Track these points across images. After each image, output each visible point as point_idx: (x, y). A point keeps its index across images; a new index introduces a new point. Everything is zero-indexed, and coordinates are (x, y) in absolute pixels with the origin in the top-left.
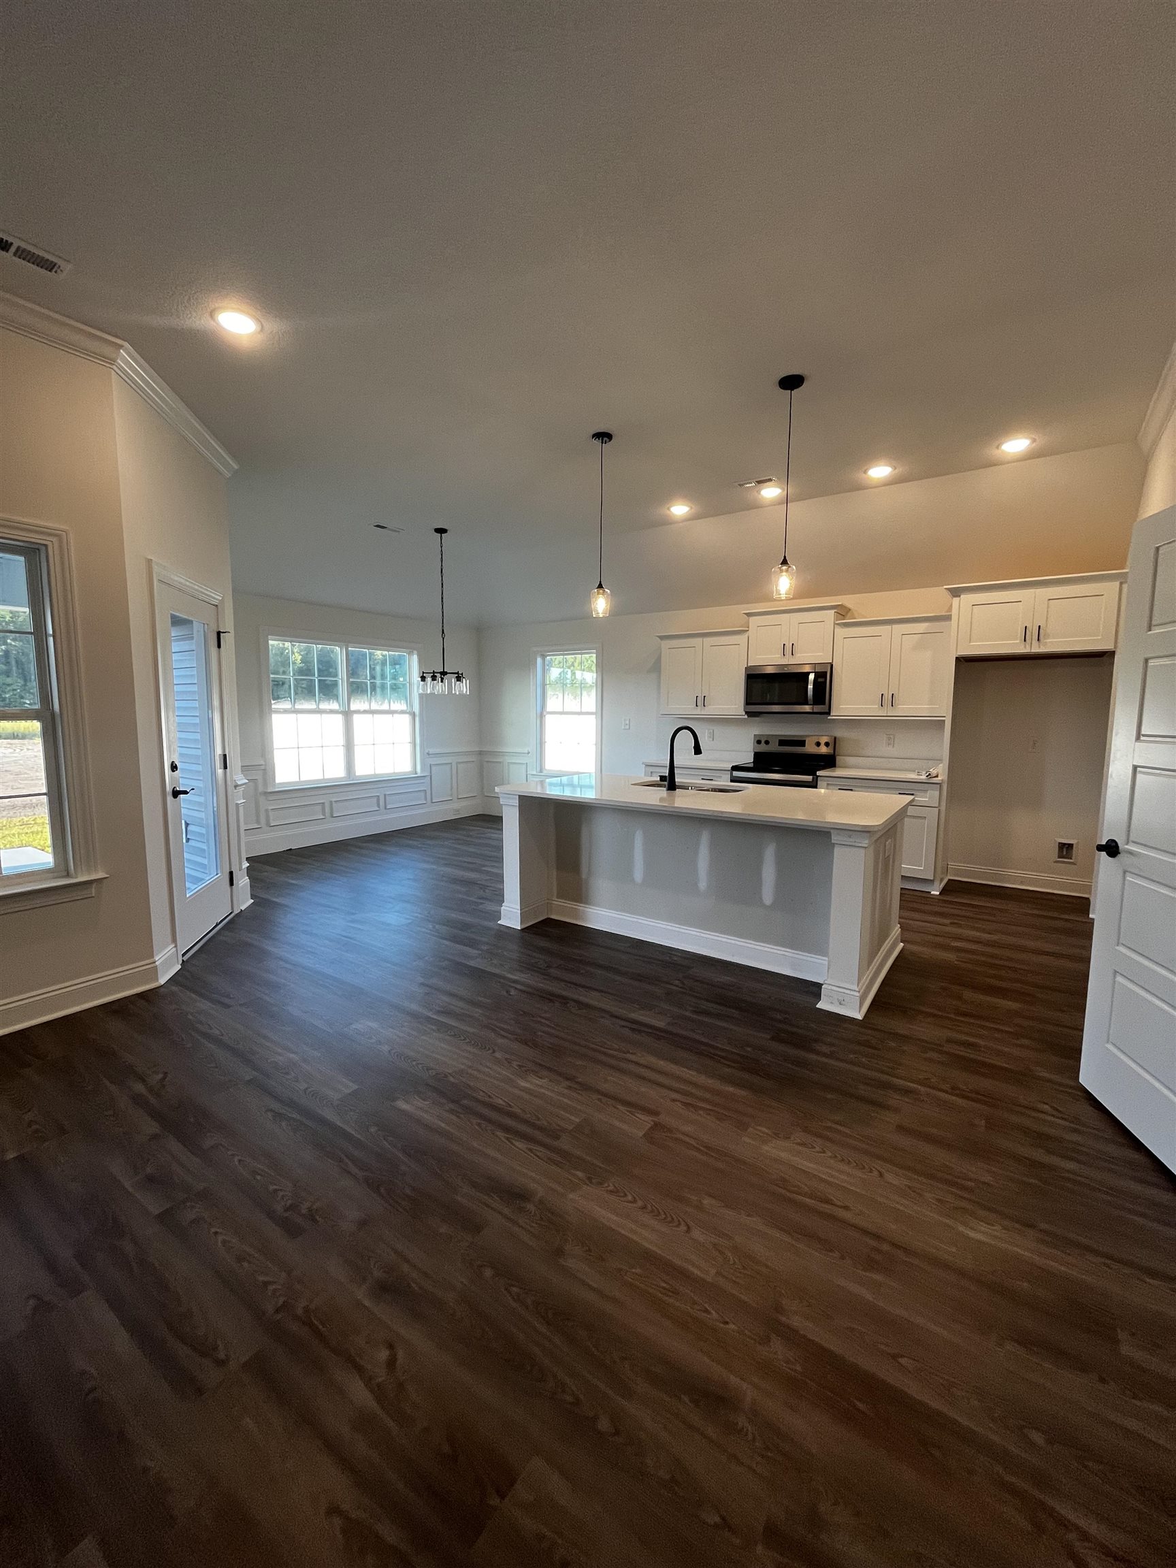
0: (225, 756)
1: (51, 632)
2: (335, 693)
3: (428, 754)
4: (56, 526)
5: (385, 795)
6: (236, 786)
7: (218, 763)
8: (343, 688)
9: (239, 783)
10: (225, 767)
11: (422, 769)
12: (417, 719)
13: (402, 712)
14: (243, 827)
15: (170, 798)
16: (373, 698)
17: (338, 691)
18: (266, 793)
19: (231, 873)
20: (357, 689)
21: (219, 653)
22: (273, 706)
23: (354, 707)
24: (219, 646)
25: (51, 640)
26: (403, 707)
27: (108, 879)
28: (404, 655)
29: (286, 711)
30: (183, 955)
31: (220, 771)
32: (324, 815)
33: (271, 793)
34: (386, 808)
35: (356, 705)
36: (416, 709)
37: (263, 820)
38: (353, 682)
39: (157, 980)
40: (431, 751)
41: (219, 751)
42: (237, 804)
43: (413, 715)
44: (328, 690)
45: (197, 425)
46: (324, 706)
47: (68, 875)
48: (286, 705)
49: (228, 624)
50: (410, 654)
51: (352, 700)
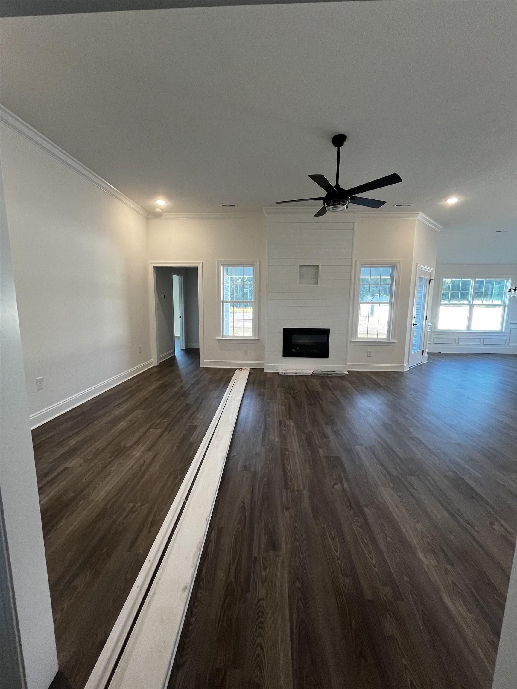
0: (426, 316)
1: (394, 284)
2: (467, 297)
3: (510, 323)
4: (398, 260)
5: (484, 339)
6: (428, 326)
7: (425, 318)
8: (471, 296)
9: (429, 325)
10: (426, 320)
11: (506, 329)
12: (506, 308)
13: (499, 305)
14: (428, 342)
15: (412, 325)
16: (484, 299)
17: (468, 297)
18: (434, 332)
19: (423, 351)
20: (478, 295)
21: (429, 286)
22: (442, 302)
23: (475, 302)
24: (430, 284)
25: (394, 286)
26: (500, 302)
27: (397, 343)
28: (504, 281)
29: (446, 304)
30: (410, 367)
31: (424, 321)
32: (455, 342)
33: (436, 332)
34: (483, 344)
35: (476, 302)
36: (507, 303)
37: (432, 340)
38: (475, 293)
39: (404, 370)
40: (512, 322)
41: (425, 315)
42: (428, 331)
43: (505, 306)
44: (464, 296)
45: (428, 219)
46: (462, 302)
47: (389, 340)
48: (446, 302)
49: (433, 277)
50: (508, 279)
51: (474, 300)
